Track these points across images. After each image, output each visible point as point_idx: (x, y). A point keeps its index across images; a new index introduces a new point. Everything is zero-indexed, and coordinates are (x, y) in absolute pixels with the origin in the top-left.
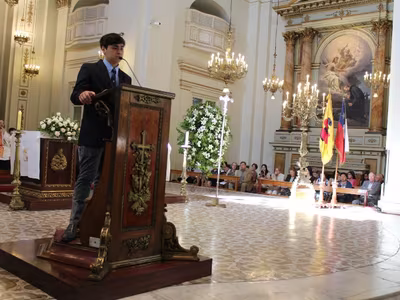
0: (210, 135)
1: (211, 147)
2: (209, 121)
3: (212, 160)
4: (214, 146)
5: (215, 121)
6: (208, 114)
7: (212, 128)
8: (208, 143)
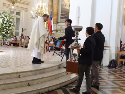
0: (5, 25)
1: (5, 30)
2: (4, 19)
3: (6, 35)
4: (6, 29)
5: (6, 19)
6: (3, 16)
7: (5, 22)
8: (3, 28)
